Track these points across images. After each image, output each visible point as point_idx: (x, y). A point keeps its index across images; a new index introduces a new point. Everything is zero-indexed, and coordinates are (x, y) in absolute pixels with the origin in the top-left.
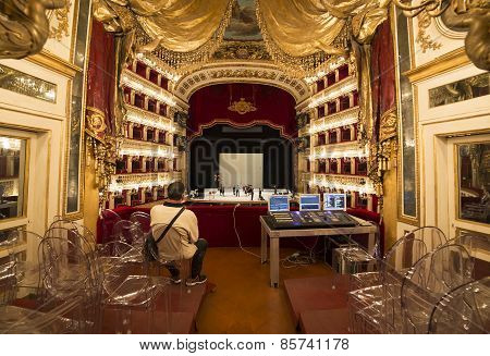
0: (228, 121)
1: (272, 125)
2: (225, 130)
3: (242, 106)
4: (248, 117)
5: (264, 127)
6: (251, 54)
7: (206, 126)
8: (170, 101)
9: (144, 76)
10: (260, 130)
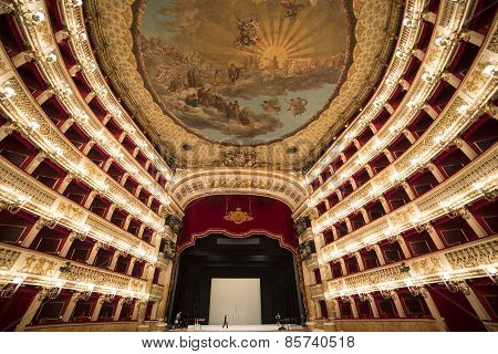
0: (224, 231)
1: (270, 235)
2: (220, 241)
3: (238, 216)
4: (246, 226)
5: (262, 237)
6: (247, 161)
7: (199, 236)
8: (165, 200)
9: (144, 167)
10: (257, 241)
